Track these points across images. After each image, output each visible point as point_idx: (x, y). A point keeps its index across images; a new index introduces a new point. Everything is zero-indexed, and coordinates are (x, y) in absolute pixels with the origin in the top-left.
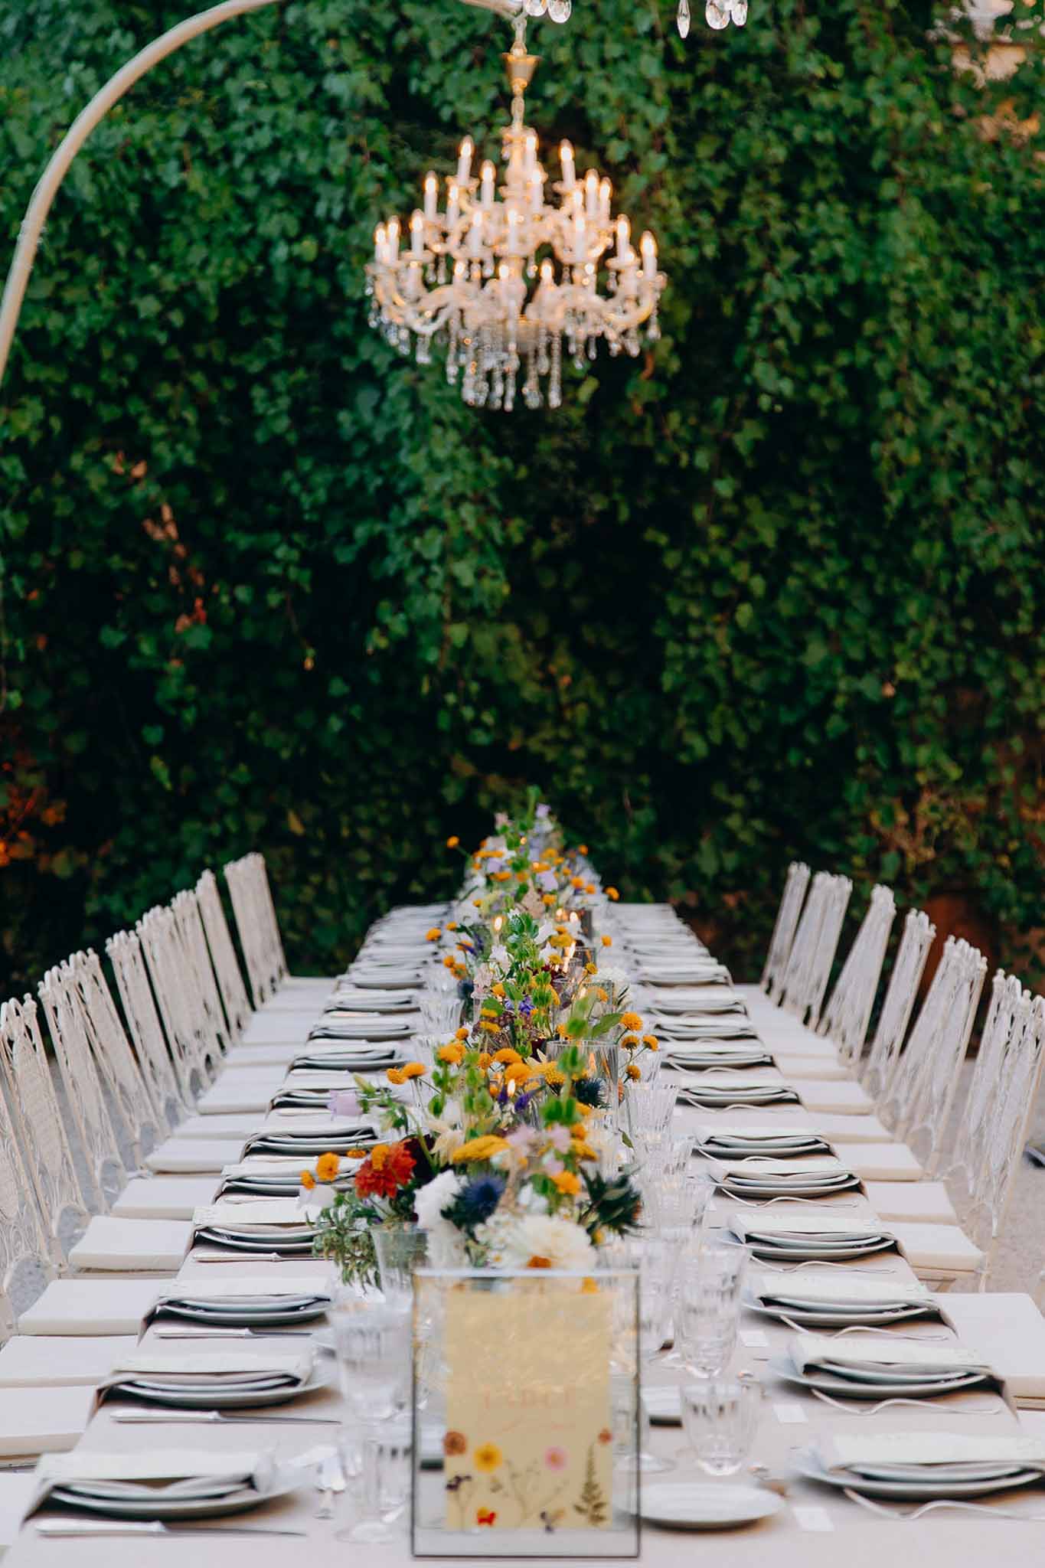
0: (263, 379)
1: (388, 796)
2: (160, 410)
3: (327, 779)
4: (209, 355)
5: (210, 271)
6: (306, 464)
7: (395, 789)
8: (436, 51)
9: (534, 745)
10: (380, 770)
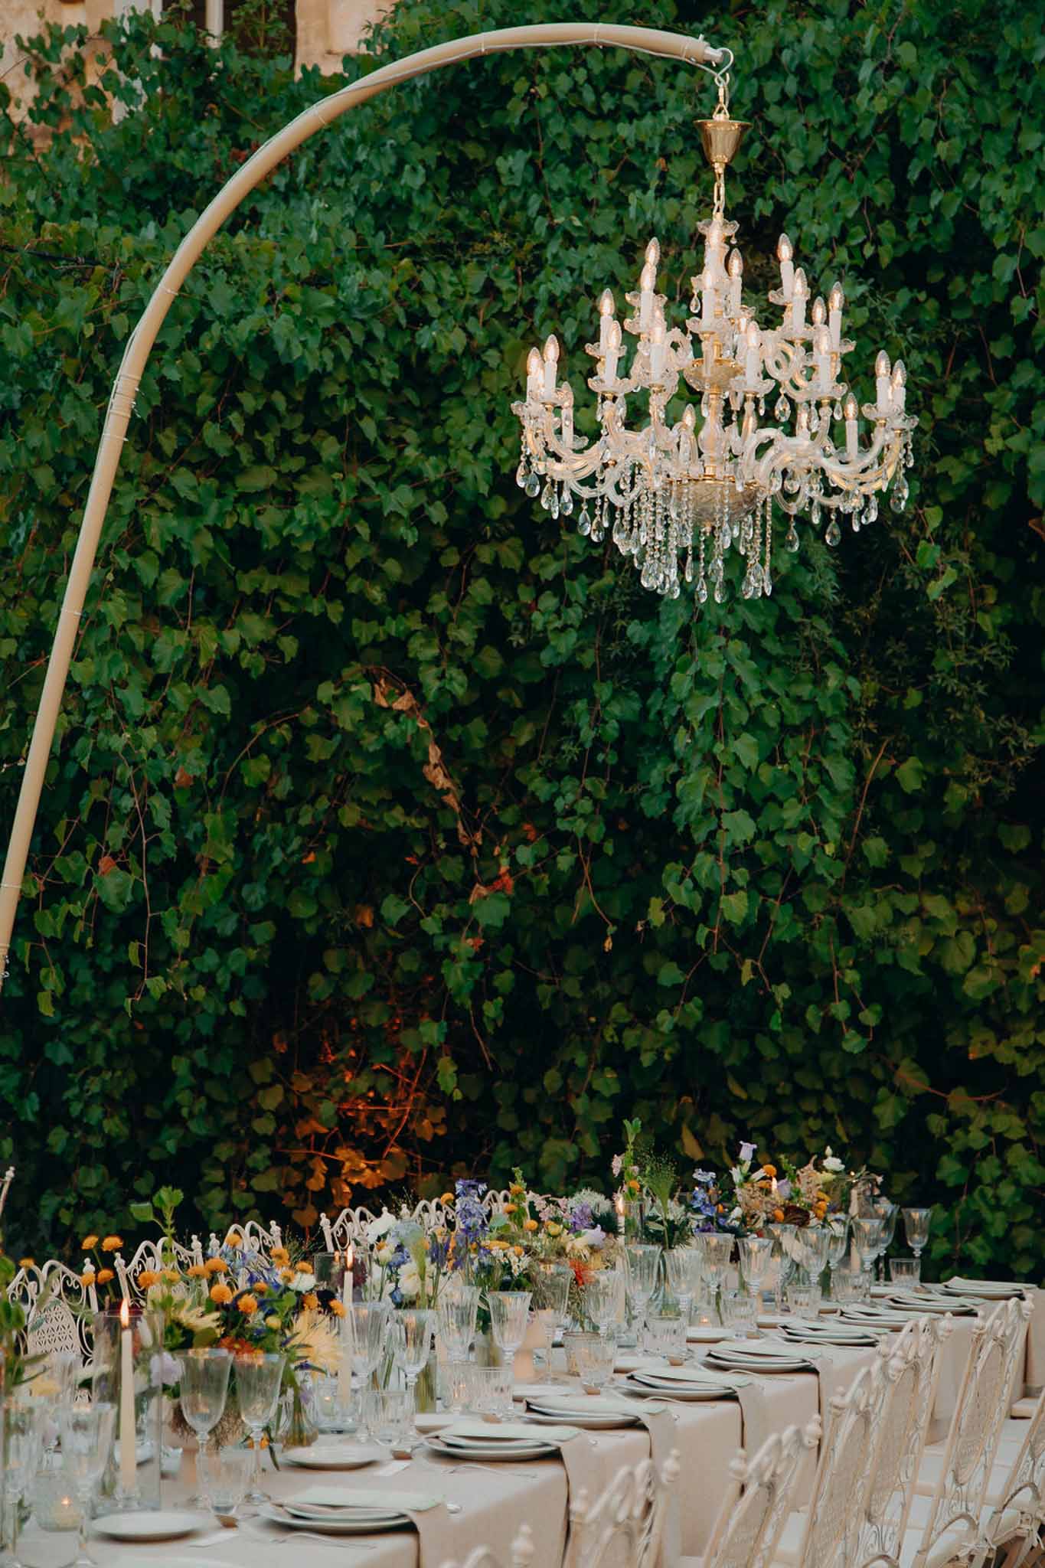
0: (556, 585)
1: (823, 1115)
2: (437, 627)
3: (737, 1091)
4: (497, 559)
5: (485, 452)
6: (603, 691)
7: (831, 1106)
8: (794, 161)
9: (1005, 1054)
10: (805, 1079)
